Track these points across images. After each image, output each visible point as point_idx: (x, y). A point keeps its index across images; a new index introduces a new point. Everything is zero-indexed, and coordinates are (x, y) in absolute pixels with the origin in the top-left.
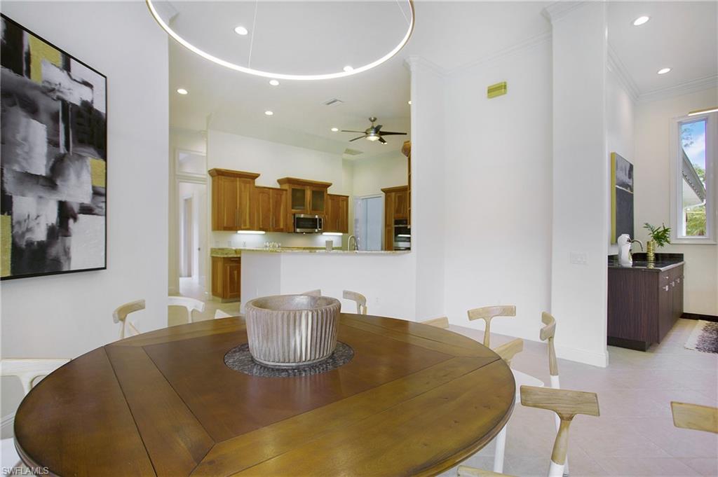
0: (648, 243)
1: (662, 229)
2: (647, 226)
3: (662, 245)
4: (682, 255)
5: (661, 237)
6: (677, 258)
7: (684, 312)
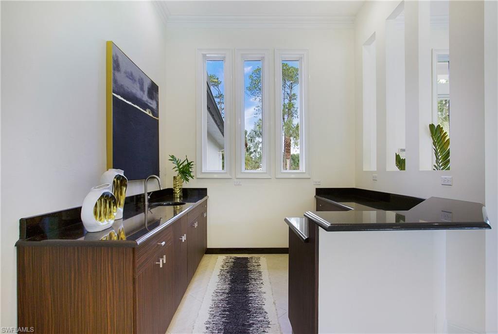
0: (175, 178)
1: (186, 163)
2: (173, 158)
3: (187, 180)
4: (206, 189)
5: (185, 171)
6: (202, 193)
7: (208, 247)
